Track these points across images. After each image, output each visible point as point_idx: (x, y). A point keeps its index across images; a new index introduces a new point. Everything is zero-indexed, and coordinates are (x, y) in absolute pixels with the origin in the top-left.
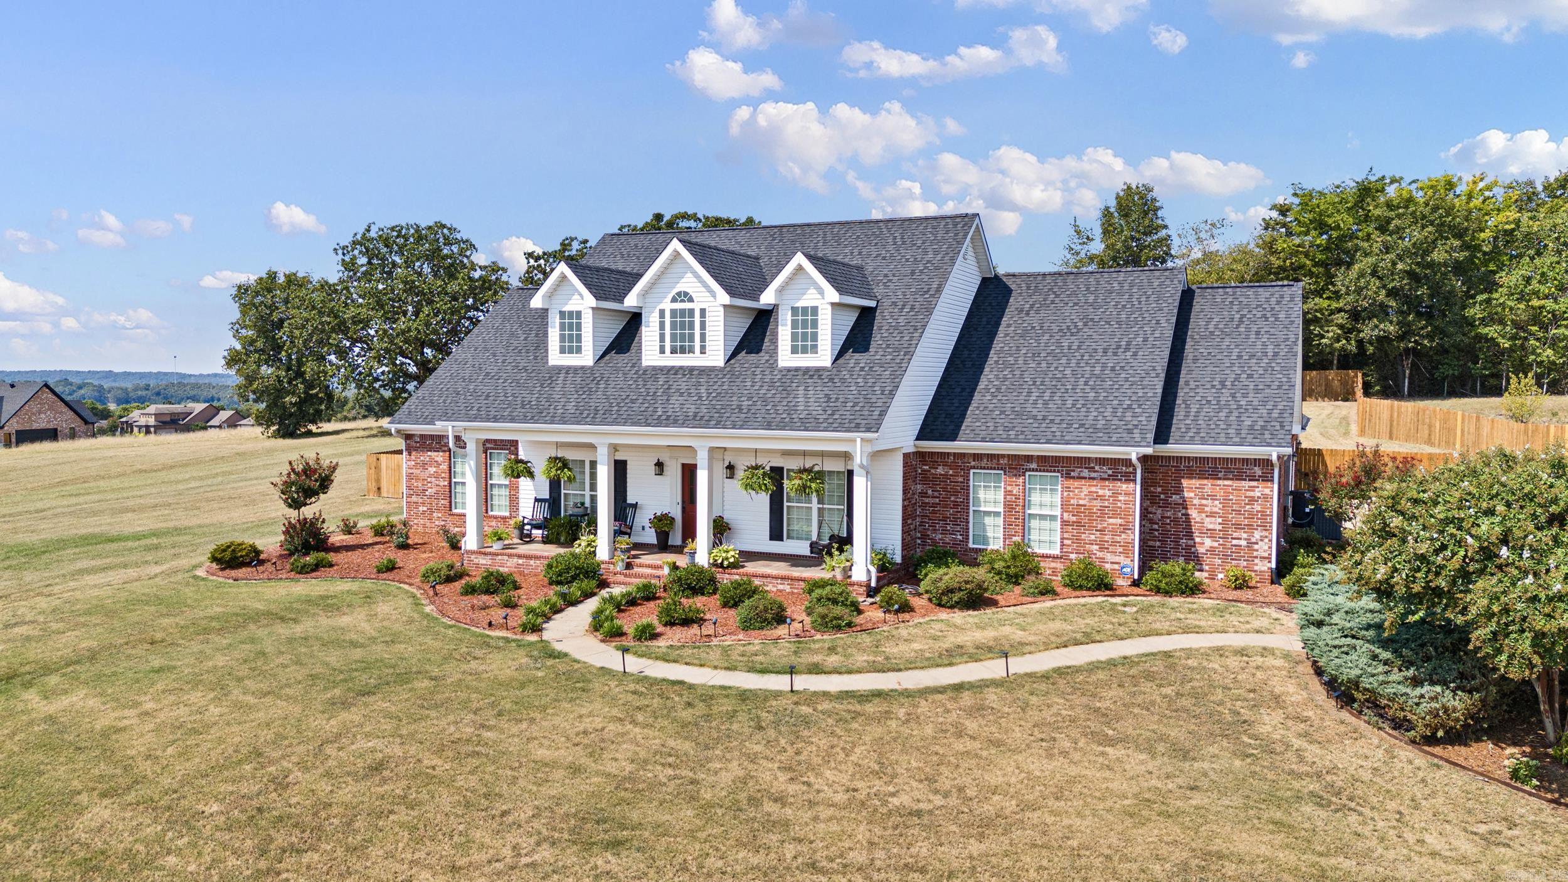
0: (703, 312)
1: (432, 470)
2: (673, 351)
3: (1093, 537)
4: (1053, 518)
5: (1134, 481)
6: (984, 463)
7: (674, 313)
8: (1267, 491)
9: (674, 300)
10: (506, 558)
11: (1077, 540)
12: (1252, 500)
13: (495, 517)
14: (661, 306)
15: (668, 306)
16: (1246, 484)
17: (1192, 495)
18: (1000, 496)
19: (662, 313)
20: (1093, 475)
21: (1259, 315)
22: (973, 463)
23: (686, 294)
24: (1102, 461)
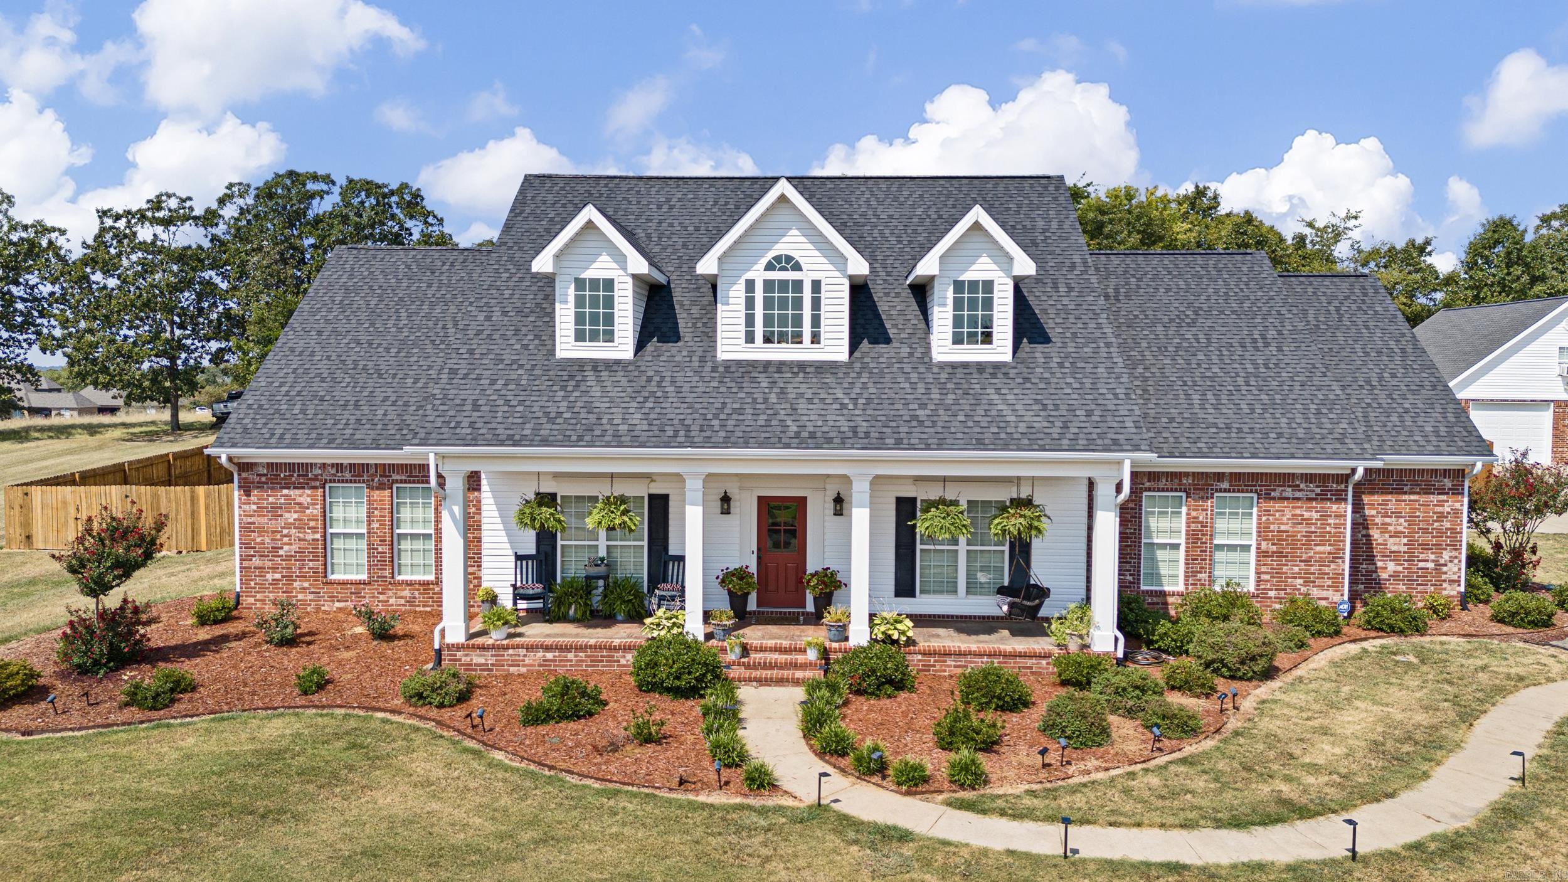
0: (816, 285)
1: (291, 517)
2: (768, 340)
3: (1296, 569)
4: (1246, 548)
5: (1346, 500)
6: (1163, 483)
7: (768, 285)
8: (1457, 505)
9: (769, 267)
10: (522, 652)
11: (1278, 573)
12: (1441, 516)
13: (410, 584)
14: (749, 275)
15: (759, 274)
16: (1434, 498)
17: (1374, 512)
18: (1182, 523)
19: (750, 285)
20: (1298, 494)
21: (1354, 307)
22: (1147, 484)
23: (789, 259)
24: (1309, 478)
